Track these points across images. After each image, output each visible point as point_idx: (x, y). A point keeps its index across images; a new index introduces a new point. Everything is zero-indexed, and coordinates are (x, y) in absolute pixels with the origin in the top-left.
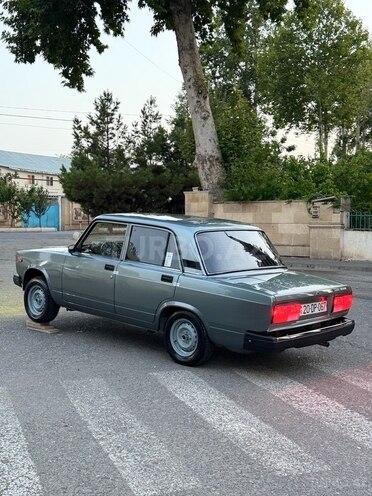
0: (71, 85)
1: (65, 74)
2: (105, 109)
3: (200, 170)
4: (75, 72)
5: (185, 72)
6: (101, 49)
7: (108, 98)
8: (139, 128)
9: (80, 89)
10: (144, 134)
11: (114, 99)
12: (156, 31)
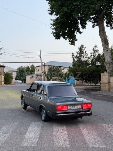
0: (71, 44)
1: (69, 41)
2: (81, 50)
3: (106, 66)
4: (73, 40)
5: (101, 38)
6: (80, 33)
7: (82, 46)
8: (92, 54)
9: (74, 45)
10: (93, 56)
11: (84, 46)
12: (93, 26)
